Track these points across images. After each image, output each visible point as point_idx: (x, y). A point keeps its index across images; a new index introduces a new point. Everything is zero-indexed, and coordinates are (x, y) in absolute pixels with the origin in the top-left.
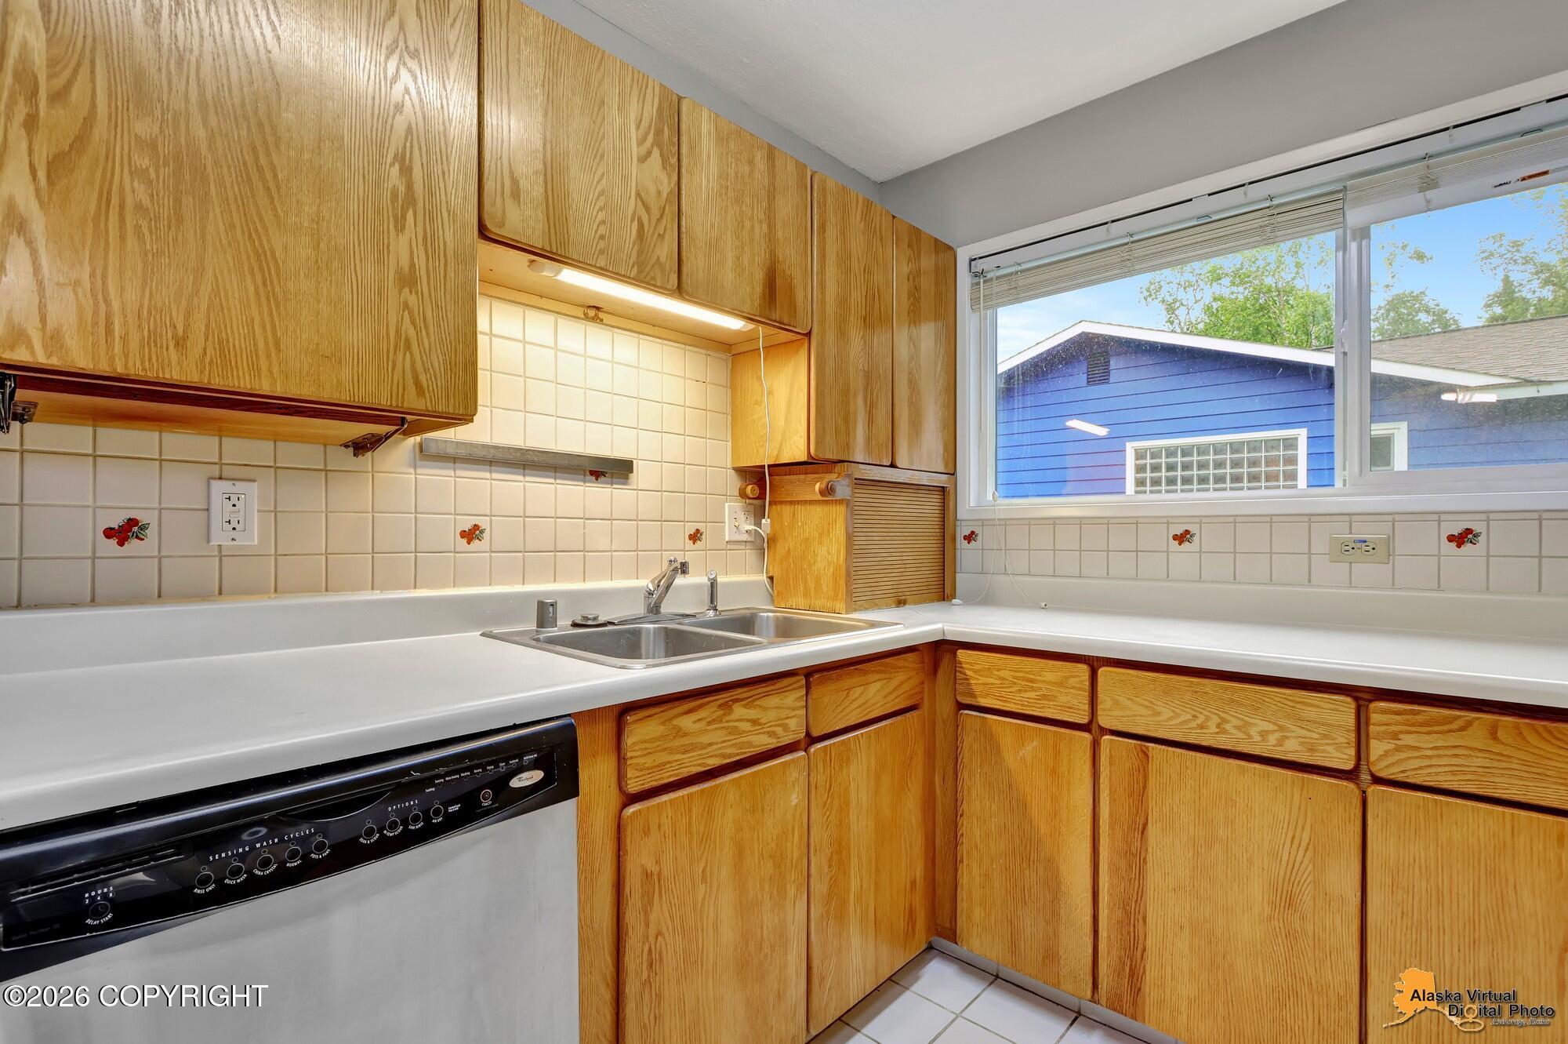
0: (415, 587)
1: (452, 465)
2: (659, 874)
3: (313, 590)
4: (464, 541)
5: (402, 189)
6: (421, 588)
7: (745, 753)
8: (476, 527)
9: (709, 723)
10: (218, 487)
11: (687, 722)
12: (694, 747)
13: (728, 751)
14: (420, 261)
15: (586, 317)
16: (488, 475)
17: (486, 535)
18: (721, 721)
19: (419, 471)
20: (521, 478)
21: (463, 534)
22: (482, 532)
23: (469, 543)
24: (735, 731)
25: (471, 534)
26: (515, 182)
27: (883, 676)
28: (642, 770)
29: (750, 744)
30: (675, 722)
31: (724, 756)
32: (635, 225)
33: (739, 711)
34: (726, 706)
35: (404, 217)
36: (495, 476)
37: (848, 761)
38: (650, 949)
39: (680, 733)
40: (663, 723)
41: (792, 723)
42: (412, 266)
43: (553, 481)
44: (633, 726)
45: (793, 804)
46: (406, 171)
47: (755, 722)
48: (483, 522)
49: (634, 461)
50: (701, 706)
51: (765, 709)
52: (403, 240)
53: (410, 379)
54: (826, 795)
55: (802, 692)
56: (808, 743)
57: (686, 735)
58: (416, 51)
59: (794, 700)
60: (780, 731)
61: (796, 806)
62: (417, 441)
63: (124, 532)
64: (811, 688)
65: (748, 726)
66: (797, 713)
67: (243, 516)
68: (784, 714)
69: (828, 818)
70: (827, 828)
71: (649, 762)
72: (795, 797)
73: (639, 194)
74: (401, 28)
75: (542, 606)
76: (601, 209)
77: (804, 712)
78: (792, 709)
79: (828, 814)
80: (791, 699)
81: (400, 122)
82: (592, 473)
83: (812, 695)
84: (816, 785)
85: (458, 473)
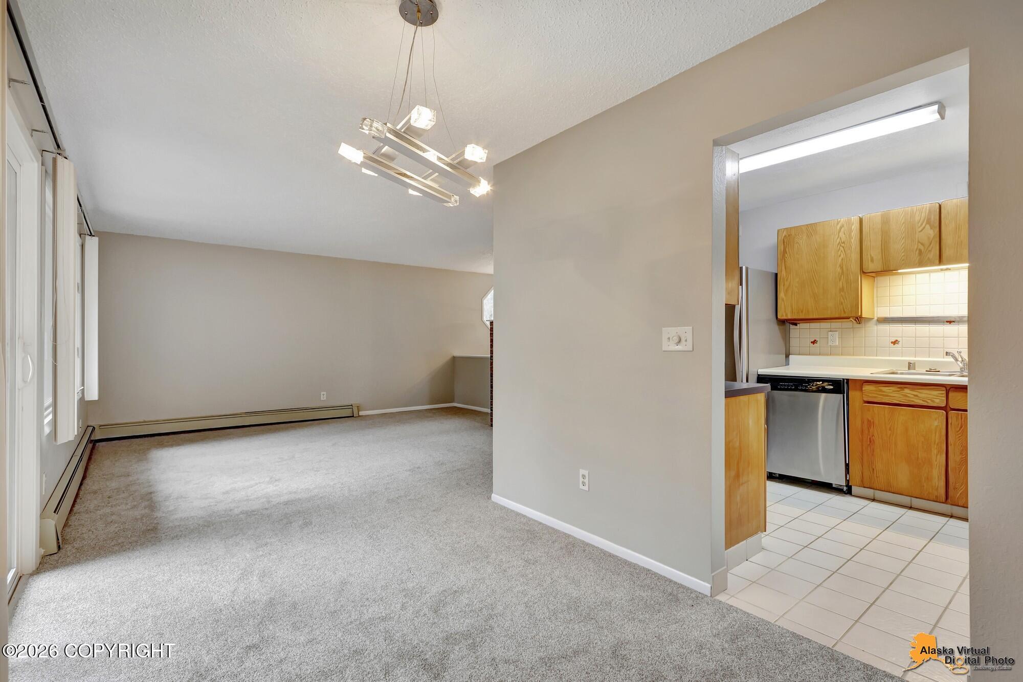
0: (876, 356)
1: (888, 324)
3: (850, 355)
4: (892, 344)
5: (841, 272)
6: (879, 356)
8: (897, 340)
9: (894, 391)
10: (830, 333)
12: (887, 396)
13: (903, 401)
14: (845, 286)
15: (942, 270)
16: (901, 326)
17: (900, 343)
18: (899, 392)
19: (878, 326)
20: (914, 326)
21: (892, 342)
23: (894, 345)
24: (906, 396)
25: (895, 343)
26: (872, 257)
28: (868, 396)
30: (880, 388)
31: (900, 401)
32: (918, 251)
33: (907, 391)
34: (902, 389)
35: (841, 277)
36: (903, 325)
38: (870, 438)
39: (881, 391)
40: (876, 387)
41: (937, 401)
42: (843, 287)
43: (928, 326)
44: (865, 385)
45: (935, 425)
46: (842, 268)
47: (915, 395)
48: (899, 339)
50: (892, 386)
51: (922, 393)
53: (842, 310)
54: (958, 429)
55: (944, 392)
56: (949, 409)
57: (884, 392)
58: (844, 242)
59: (939, 394)
60: (929, 401)
61: (937, 426)
62: (876, 318)
63: (814, 342)
64: (950, 392)
65: (912, 396)
66: (941, 398)
67: (835, 339)
68: (931, 396)
69: (960, 437)
70: (959, 440)
71: (870, 395)
72: (936, 423)
73: (919, 242)
74: (840, 238)
75: (910, 364)
76: (903, 252)
77: (944, 399)
78: (937, 396)
79: (960, 435)
80: (935, 393)
81: (840, 258)
82: (947, 322)
83: (951, 394)
84: (951, 424)
85: (890, 326)
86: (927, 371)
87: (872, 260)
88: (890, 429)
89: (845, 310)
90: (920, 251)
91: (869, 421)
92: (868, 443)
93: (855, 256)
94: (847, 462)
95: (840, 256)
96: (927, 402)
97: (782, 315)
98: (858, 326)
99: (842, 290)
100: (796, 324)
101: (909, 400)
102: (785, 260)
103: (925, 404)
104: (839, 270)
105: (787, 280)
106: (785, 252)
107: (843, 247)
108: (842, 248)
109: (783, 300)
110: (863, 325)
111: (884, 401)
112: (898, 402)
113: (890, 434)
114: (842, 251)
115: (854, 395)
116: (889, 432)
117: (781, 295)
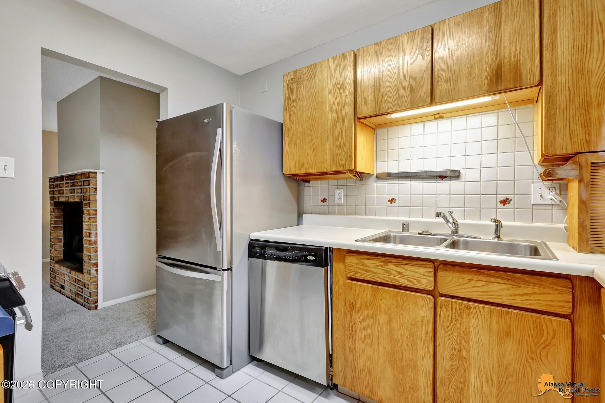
0: (376, 216)
1: (386, 180)
2: (355, 305)
3: (353, 214)
4: (390, 203)
5: (336, 118)
6: (378, 216)
7: (395, 283)
8: (393, 199)
9: (377, 266)
10: (336, 191)
11: (367, 262)
12: (369, 271)
13: (387, 279)
14: (340, 134)
15: (435, 118)
16: (397, 182)
17: (397, 201)
18: (382, 267)
19: (377, 183)
20: (409, 182)
21: (389, 201)
22: (395, 200)
23: (391, 203)
24: (389, 273)
25: (392, 201)
26: (365, 99)
27: (510, 282)
28: (350, 271)
29: (397, 281)
30: (362, 260)
31: (384, 280)
32: (409, 89)
33: (391, 266)
34: (386, 263)
35: (337, 125)
36: (400, 182)
37: (468, 315)
38: (352, 327)
39: (363, 264)
40: (358, 259)
41: (424, 282)
42: (338, 135)
43: (422, 182)
44: (347, 257)
45: (422, 315)
46: (337, 113)
47: (400, 273)
48: (396, 197)
49: (461, 171)
50: (373, 259)
51: (406, 270)
52: (336, 130)
53: (337, 162)
54: (448, 323)
55: (432, 270)
56: (437, 294)
57: (366, 266)
58: (339, 82)
59: (426, 272)
60: (415, 281)
61: (423, 317)
62: (375, 174)
63: (324, 200)
64: (439, 270)
65: (396, 273)
66: (427, 278)
67: (340, 197)
68: (418, 275)
69: (449, 335)
70: (449, 339)
71: (353, 269)
72: (422, 313)
73: (411, 77)
74: (336, 79)
75: (403, 225)
76: (395, 91)
77: (432, 279)
78: (424, 275)
79: (449, 333)
80: (422, 270)
81: (336, 102)
82: (440, 177)
83: (440, 274)
84: (440, 316)
85: (388, 182)
86: (419, 234)
87: (365, 103)
88: (373, 317)
89: (340, 162)
90: (412, 87)
91: (351, 303)
92: (351, 332)
93: (349, 99)
94: (331, 353)
95: (336, 99)
96: (412, 282)
97: (287, 170)
98: (359, 182)
99: (337, 139)
100: (308, 182)
101: (393, 279)
102: (289, 107)
103: (410, 285)
104: (335, 116)
105: (291, 130)
106: (289, 98)
107: (339, 88)
108: (337, 89)
109: (287, 152)
110: (364, 182)
111: (366, 278)
112: (381, 281)
113: (372, 324)
114: (337, 94)
115: (337, 267)
116: (371, 321)
117: (286, 147)
